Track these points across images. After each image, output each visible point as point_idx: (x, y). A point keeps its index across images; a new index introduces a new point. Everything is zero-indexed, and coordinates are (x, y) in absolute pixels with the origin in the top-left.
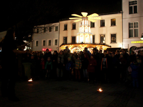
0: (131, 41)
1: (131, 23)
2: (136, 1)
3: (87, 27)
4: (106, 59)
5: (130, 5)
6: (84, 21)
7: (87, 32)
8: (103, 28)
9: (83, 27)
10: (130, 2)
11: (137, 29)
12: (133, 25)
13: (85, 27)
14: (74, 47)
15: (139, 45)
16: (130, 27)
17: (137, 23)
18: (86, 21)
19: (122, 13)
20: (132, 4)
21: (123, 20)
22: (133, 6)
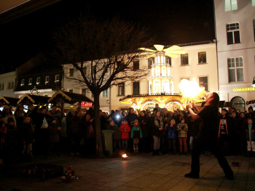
0: (233, 88)
1: (231, 58)
2: (238, 24)
3: (165, 67)
4: (225, 120)
5: (228, 29)
6: (159, 57)
7: (166, 76)
8: (186, 67)
9: (158, 67)
10: (228, 26)
11: (242, 69)
12: (235, 62)
13: (162, 68)
14: (147, 101)
15: (246, 93)
16: (229, 66)
17: (241, 58)
18: (162, 57)
19: (216, 43)
20: (232, 29)
21: (218, 53)
22: (233, 31)
